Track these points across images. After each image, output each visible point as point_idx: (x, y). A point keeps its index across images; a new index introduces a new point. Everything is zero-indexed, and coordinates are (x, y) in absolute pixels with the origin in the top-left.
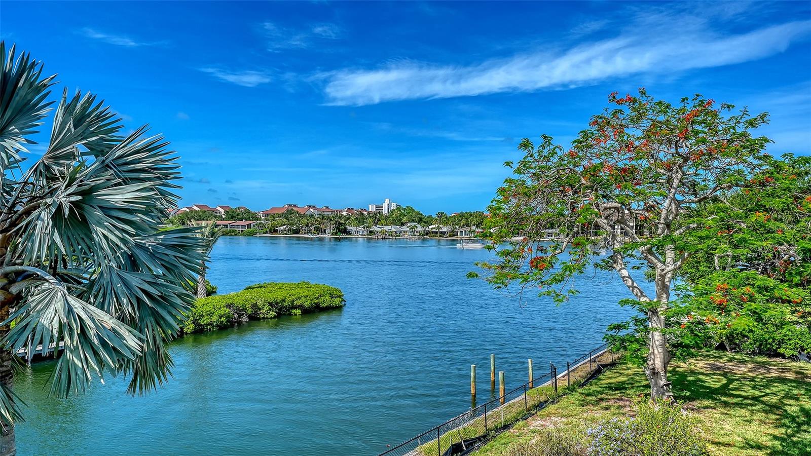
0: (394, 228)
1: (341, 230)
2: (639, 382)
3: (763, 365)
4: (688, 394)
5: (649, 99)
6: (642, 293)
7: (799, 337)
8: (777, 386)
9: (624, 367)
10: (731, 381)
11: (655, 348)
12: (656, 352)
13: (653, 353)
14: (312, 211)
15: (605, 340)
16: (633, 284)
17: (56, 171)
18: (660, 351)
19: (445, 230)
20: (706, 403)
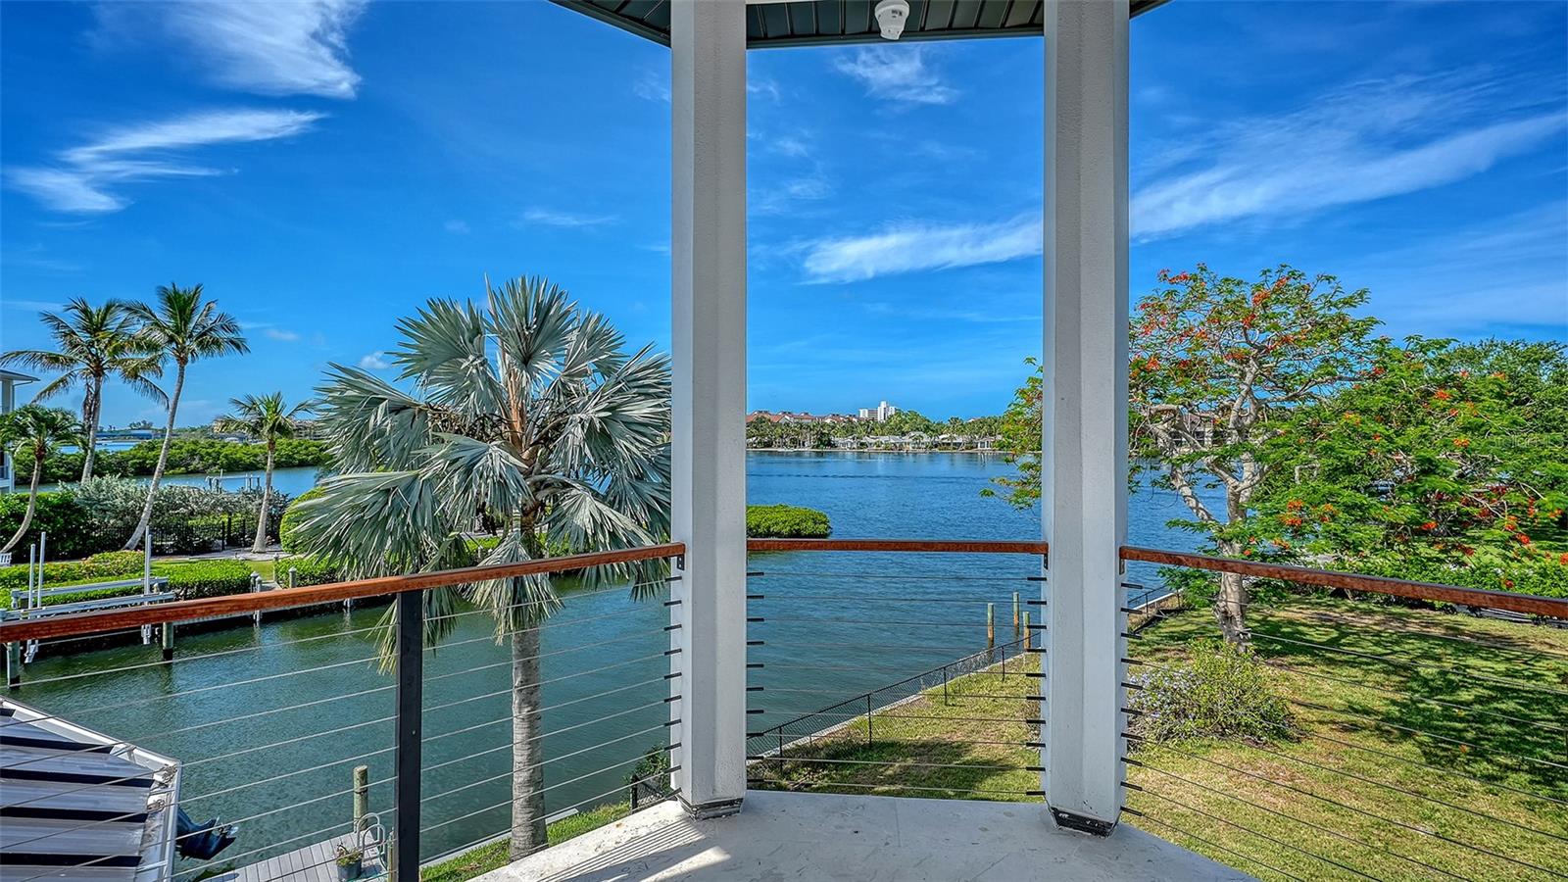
0: (892, 439)
1: (824, 441)
2: (1213, 632)
3: (1398, 617)
4: (1279, 647)
5: (1212, 275)
6: (1209, 516)
7: (1456, 580)
8: (1413, 644)
9: (1195, 613)
10: (1344, 635)
11: (1228, 586)
12: (1229, 590)
13: (1225, 591)
14: (788, 418)
15: (1161, 575)
16: (1197, 505)
17: (572, 388)
18: (1234, 589)
19: (960, 440)
20: (1301, 658)
